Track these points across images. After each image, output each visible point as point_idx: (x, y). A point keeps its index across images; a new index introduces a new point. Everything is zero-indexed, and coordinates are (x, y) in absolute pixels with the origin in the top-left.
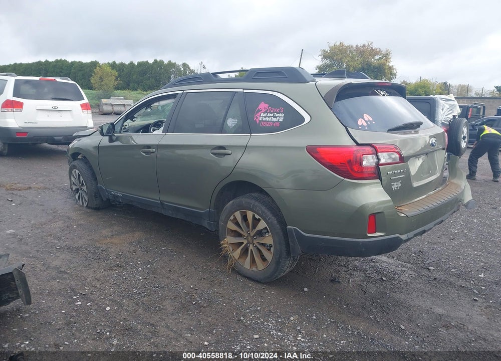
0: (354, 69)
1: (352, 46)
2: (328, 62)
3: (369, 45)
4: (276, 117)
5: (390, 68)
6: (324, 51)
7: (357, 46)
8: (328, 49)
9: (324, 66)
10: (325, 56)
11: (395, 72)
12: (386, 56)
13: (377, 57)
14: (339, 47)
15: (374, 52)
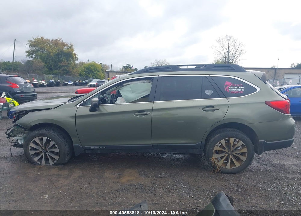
0: (53, 54)
1: (49, 40)
2: (34, 49)
3: (59, 40)
4: (240, 89)
5: (75, 54)
6: (31, 41)
7: (52, 40)
8: (33, 40)
9: (31, 51)
10: (32, 44)
11: (77, 56)
12: (71, 47)
13: (65, 47)
14: (40, 40)
15: (64, 44)
